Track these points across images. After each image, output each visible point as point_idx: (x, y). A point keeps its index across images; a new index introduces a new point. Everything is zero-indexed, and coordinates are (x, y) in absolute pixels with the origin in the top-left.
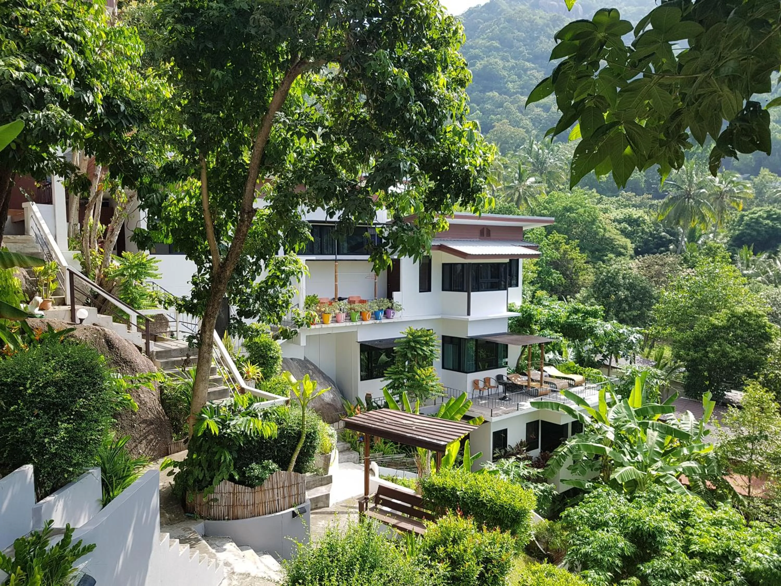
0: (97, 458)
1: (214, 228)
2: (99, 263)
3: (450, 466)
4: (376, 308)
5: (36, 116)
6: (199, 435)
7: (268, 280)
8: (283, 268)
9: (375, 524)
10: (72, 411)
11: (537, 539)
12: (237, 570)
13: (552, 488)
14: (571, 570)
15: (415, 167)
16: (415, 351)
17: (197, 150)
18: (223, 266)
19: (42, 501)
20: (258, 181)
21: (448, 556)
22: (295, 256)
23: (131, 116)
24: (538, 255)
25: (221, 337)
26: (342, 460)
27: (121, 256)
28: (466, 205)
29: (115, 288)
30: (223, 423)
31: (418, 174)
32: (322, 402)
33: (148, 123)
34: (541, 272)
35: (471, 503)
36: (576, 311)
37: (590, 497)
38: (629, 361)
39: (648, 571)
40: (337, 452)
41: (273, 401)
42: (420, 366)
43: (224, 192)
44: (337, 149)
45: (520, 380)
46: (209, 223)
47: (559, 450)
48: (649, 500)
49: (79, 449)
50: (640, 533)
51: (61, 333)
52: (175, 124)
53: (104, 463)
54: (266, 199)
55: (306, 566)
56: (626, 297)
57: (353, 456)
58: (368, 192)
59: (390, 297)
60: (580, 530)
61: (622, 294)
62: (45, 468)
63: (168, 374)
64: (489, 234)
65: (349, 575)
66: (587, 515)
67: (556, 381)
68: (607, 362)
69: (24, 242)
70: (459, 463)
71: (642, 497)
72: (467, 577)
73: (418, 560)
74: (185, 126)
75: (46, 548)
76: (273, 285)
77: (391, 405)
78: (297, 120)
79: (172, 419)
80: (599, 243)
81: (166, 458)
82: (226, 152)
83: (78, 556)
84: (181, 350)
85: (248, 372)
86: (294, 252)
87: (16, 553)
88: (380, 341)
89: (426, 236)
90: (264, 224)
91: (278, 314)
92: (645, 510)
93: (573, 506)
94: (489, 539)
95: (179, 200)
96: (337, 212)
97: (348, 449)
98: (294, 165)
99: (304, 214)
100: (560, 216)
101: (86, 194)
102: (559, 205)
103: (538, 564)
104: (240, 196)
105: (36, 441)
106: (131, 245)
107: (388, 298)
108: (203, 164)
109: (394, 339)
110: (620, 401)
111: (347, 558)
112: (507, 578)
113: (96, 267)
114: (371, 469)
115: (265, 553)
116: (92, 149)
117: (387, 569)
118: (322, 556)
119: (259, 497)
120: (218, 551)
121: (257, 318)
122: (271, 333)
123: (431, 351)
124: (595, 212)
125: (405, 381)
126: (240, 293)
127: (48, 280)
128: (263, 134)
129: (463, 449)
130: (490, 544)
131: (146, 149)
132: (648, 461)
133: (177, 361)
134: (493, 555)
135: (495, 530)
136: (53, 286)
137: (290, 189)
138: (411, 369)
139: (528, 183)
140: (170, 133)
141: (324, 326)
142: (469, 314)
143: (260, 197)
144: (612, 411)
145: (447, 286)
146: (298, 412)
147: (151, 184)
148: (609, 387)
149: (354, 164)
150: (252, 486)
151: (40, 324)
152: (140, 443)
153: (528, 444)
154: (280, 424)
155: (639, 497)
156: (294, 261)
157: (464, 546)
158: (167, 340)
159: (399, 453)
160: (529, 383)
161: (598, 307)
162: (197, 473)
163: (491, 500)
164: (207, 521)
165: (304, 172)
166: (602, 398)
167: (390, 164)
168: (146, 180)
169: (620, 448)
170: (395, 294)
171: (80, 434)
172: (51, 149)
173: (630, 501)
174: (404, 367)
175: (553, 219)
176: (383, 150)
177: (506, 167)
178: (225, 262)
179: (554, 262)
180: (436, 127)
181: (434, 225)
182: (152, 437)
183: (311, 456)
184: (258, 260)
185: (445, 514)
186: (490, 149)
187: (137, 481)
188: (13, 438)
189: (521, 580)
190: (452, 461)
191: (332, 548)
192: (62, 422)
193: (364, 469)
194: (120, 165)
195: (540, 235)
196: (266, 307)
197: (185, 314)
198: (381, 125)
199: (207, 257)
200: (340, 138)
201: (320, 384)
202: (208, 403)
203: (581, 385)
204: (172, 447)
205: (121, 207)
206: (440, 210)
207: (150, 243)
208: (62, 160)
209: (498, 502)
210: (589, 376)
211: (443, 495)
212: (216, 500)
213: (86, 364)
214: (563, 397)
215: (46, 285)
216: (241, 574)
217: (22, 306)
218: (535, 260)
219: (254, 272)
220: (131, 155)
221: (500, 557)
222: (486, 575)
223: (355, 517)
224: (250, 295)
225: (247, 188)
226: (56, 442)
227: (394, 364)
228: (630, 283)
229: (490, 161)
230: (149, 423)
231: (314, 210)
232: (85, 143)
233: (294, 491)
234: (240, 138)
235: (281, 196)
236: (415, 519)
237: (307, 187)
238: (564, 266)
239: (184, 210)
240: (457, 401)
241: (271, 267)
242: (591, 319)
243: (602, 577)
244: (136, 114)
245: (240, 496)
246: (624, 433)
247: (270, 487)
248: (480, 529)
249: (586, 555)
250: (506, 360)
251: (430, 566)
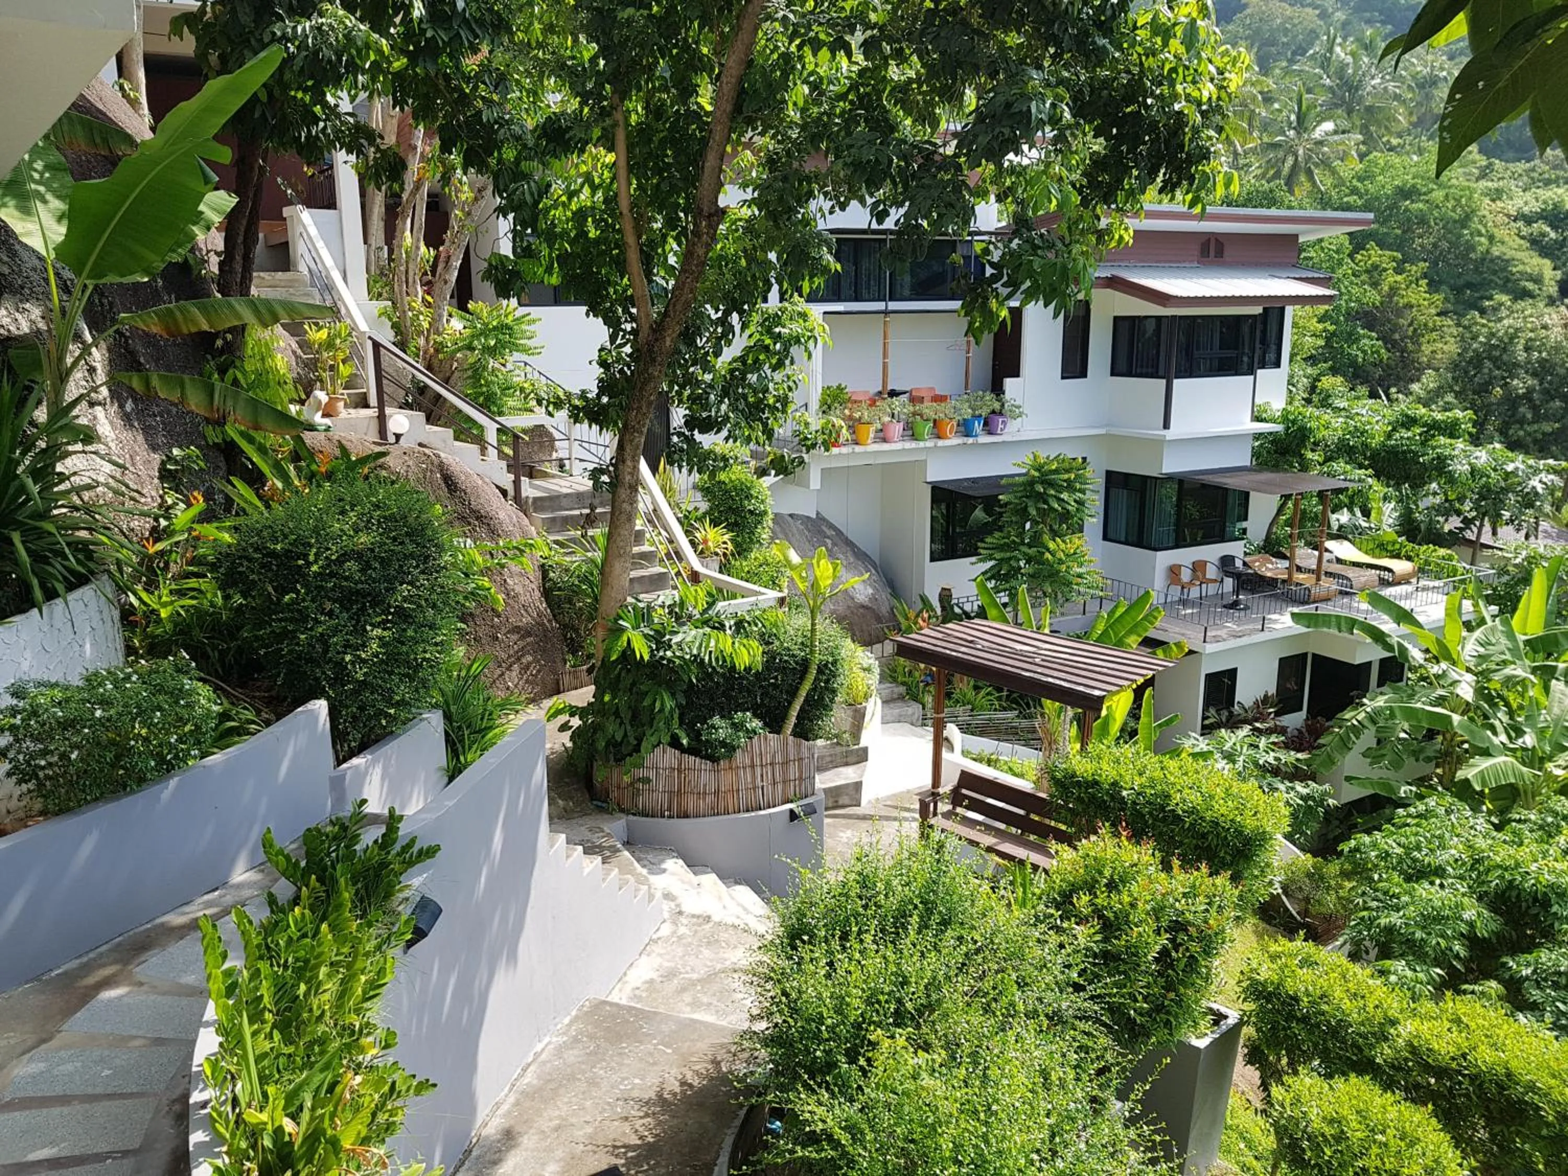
0: (435, 693)
1: (641, 250)
2: (426, 325)
3: (1110, 740)
4: (967, 413)
5: (299, 29)
6: (614, 658)
7: (747, 355)
8: (777, 330)
9: (952, 843)
10: (390, 606)
11: (1285, 892)
12: (688, 908)
13: (1325, 794)
14: (1354, 957)
15: (1062, 112)
16: (1046, 502)
17: (608, 86)
18: (658, 328)
19: (345, 766)
20: (729, 149)
21: (1098, 912)
22: (801, 305)
23: (476, 21)
24: (1331, 297)
25: (654, 469)
26: (889, 718)
27: (467, 310)
28: (1173, 190)
29: (456, 374)
30: (658, 639)
31: (1069, 127)
32: (850, 603)
33: (512, 34)
34: (1334, 334)
35: (1150, 813)
36: (1409, 422)
37: (1409, 816)
38: (1523, 532)
39: (1526, 972)
40: (879, 702)
41: (753, 599)
42: (1055, 534)
43: (661, 175)
44: (894, 73)
45: (1273, 568)
46: (631, 239)
47: (1348, 715)
48: (1541, 828)
49: (405, 675)
50: (1514, 893)
51: (363, 461)
52: (563, 32)
53: (446, 702)
54: (744, 186)
55: (817, 912)
56: (1530, 391)
57: (910, 710)
58: (959, 168)
59: (997, 389)
60: (1380, 880)
61: (1519, 385)
62: (347, 707)
63: (556, 542)
64: (1220, 253)
65: (898, 934)
66: (1399, 850)
67: (1351, 573)
68: (1470, 535)
69: (290, 284)
70: (1129, 733)
71: (1525, 821)
72: (1136, 955)
73: (1036, 917)
74: (582, 38)
75: (357, 847)
76: (757, 366)
77: (992, 612)
78: (812, 12)
79: (565, 627)
80: (1476, 269)
81: (555, 698)
82: (666, 89)
83: (410, 864)
84: (579, 496)
85: (705, 541)
86: (801, 296)
87: (307, 853)
88: (974, 480)
89: (1081, 260)
90: (739, 238)
91: (765, 425)
92: (1530, 847)
93: (1368, 832)
94: (1183, 886)
95: (571, 195)
96: (893, 211)
97: (901, 698)
98: (804, 110)
99: (823, 216)
100: (1387, 208)
101: (396, 186)
102: (1385, 184)
103: (1283, 941)
104: (691, 181)
105: (330, 659)
106: (483, 288)
107: (993, 391)
108: (618, 116)
109: (1002, 477)
110: (1494, 617)
111: (893, 903)
112: (1216, 963)
113: (420, 333)
114: (947, 739)
115: (737, 883)
116: (405, 94)
117: (973, 928)
118: (847, 896)
119: (727, 779)
120: (651, 872)
121: (725, 433)
122: (753, 463)
123: (1080, 503)
124: (1470, 198)
125: (1022, 563)
126: (690, 384)
127: (334, 358)
128: (739, 46)
129: (1139, 707)
130: (1185, 895)
131: (507, 90)
132: (1548, 748)
133: (572, 517)
134: (1188, 916)
135: (1198, 869)
136: (345, 371)
137: (795, 164)
138: (1036, 540)
139: (1318, 134)
140: (553, 53)
141: (858, 449)
142: (1166, 425)
143: (732, 182)
144: (1472, 640)
145: (1122, 365)
146: (801, 621)
147: (518, 161)
148: (1471, 589)
149: (931, 104)
150: (714, 759)
151: (324, 442)
152: (509, 668)
153: (1280, 702)
154: (768, 643)
155: (1519, 821)
156: (799, 313)
157: (1130, 895)
158: (553, 476)
159: (1005, 709)
160: (1290, 575)
161: (1459, 414)
162: (612, 728)
163: (1193, 811)
164: (631, 817)
165: (825, 125)
166: (1454, 611)
167: (1008, 105)
168: (509, 154)
169: (1486, 717)
170: (1009, 383)
171: (404, 649)
172: (329, 98)
173: (1498, 828)
174: (1021, 534)
175: (1371, 216)
176: (993, 75)
177: (1268, 99)
178: (662, 321)
179: (1366, 314)
180: (1114, 17)
181: (1101, 235)
182: (530, 658)
183: (827, 708)
184: (727, 313)
185: (1096, 833)
186: (1234, 61)
187: (506, 739)
188: (291, 652)
189: (1246, 969)
190: (1115, 729)
191: (865, 882)
192: (374, 626)
193: (931, 737)
194: (459, 126)
195: (1337, 252)
196: (742, 411)
197: (586, 425)
198: (992, 16)
199: (626, 311)
200: (902, 49)
201: (847, 567)
202: (630, 600)
203: (1408, 583)
204: (567, 679)
205: (463, 210)
206: (1115, 201)
207: (519, 284)
208: (351, 120)
209: (1208, 815)
210: (1427, 563)
211: (1093, 796)
212: (647, 780)
213: (411, 520)
214: (1365, 606)
215: (332, 368)
216: (693, 916)
217: (293, 409)
218: (1322, 308)
219: (719, 339)
220: (479, 104)
221: (1206, 922)
222: (1174, 954)
223: (912, 828)
224: (711, 386)
225: (707, 164)
226: (364, 661)
227: (1000, 529)
228: (1542, 361)
229: (1232, 88)
230: (523, 632)
231: (843, 207)
232: (393, 82)
233: (793, 772)
234: (692, 58)
235: (775, 178)
236: (1032, 838)
237: (831, 158)
238: (1389, 321)
239: (580, 216)
240: (1130, 608)
241: (752, 329)
242: (1443, 440)
243: (1421, 976)
244: (488, 17)
245: (691, 776)
246: (1498, 686)
247: (748, 761)
248: (1166, 867)
249: (1390, 930)
250: (1244, 524)
251: (1059, 930)
